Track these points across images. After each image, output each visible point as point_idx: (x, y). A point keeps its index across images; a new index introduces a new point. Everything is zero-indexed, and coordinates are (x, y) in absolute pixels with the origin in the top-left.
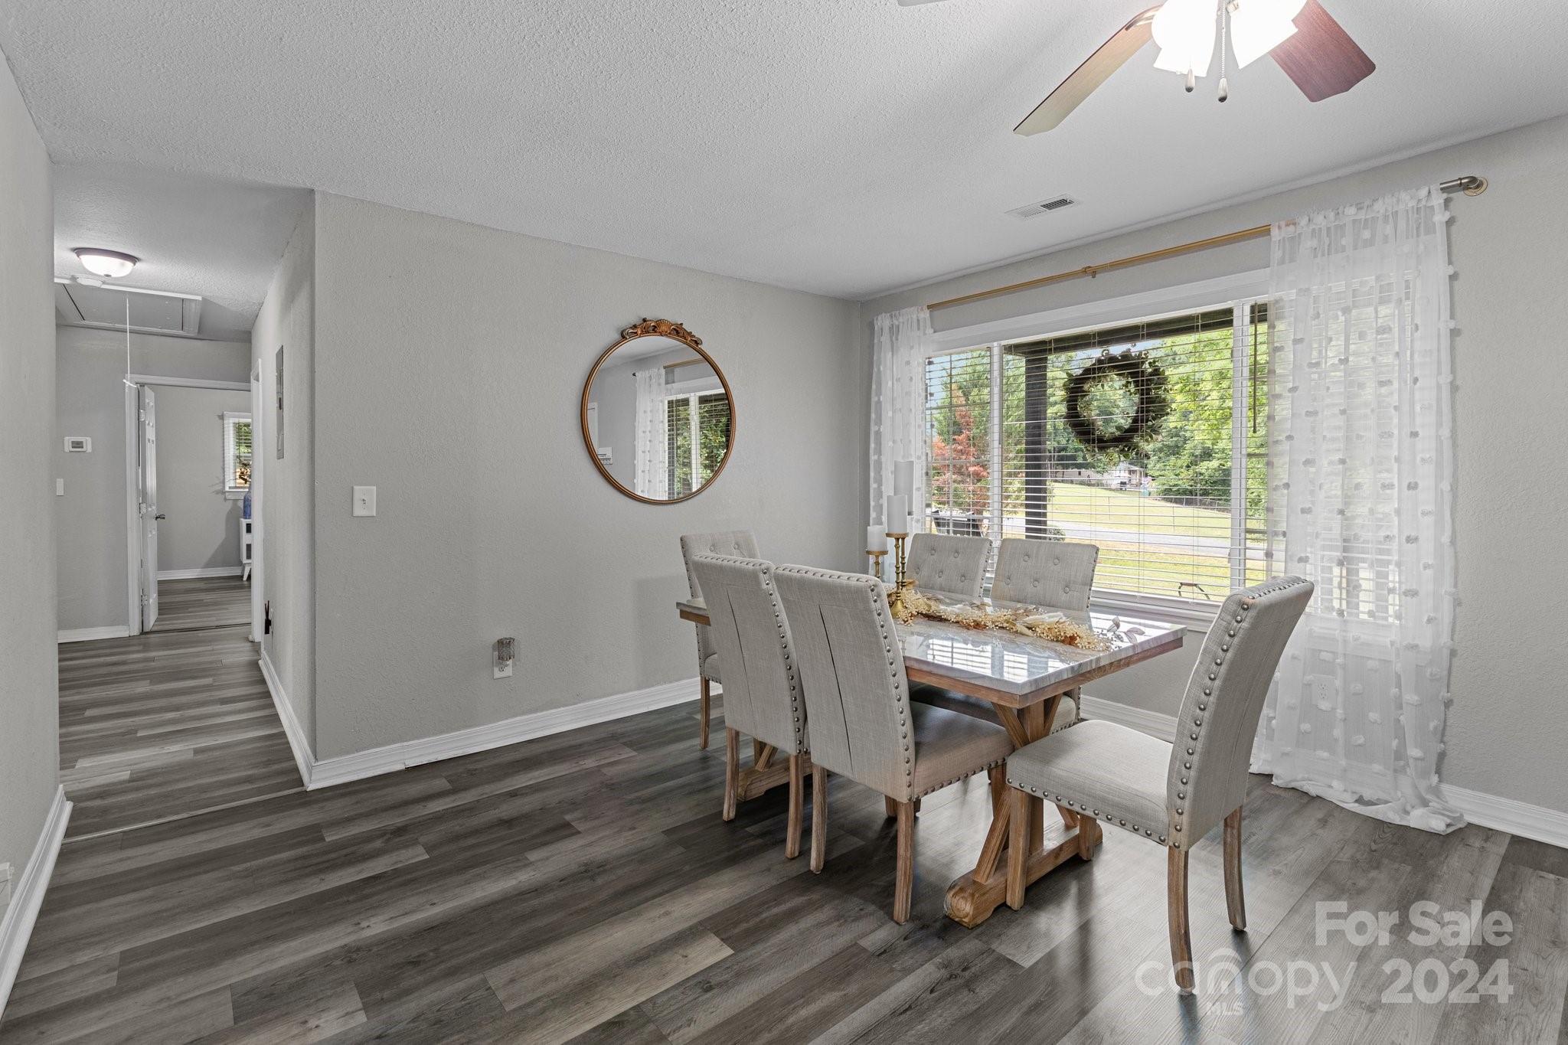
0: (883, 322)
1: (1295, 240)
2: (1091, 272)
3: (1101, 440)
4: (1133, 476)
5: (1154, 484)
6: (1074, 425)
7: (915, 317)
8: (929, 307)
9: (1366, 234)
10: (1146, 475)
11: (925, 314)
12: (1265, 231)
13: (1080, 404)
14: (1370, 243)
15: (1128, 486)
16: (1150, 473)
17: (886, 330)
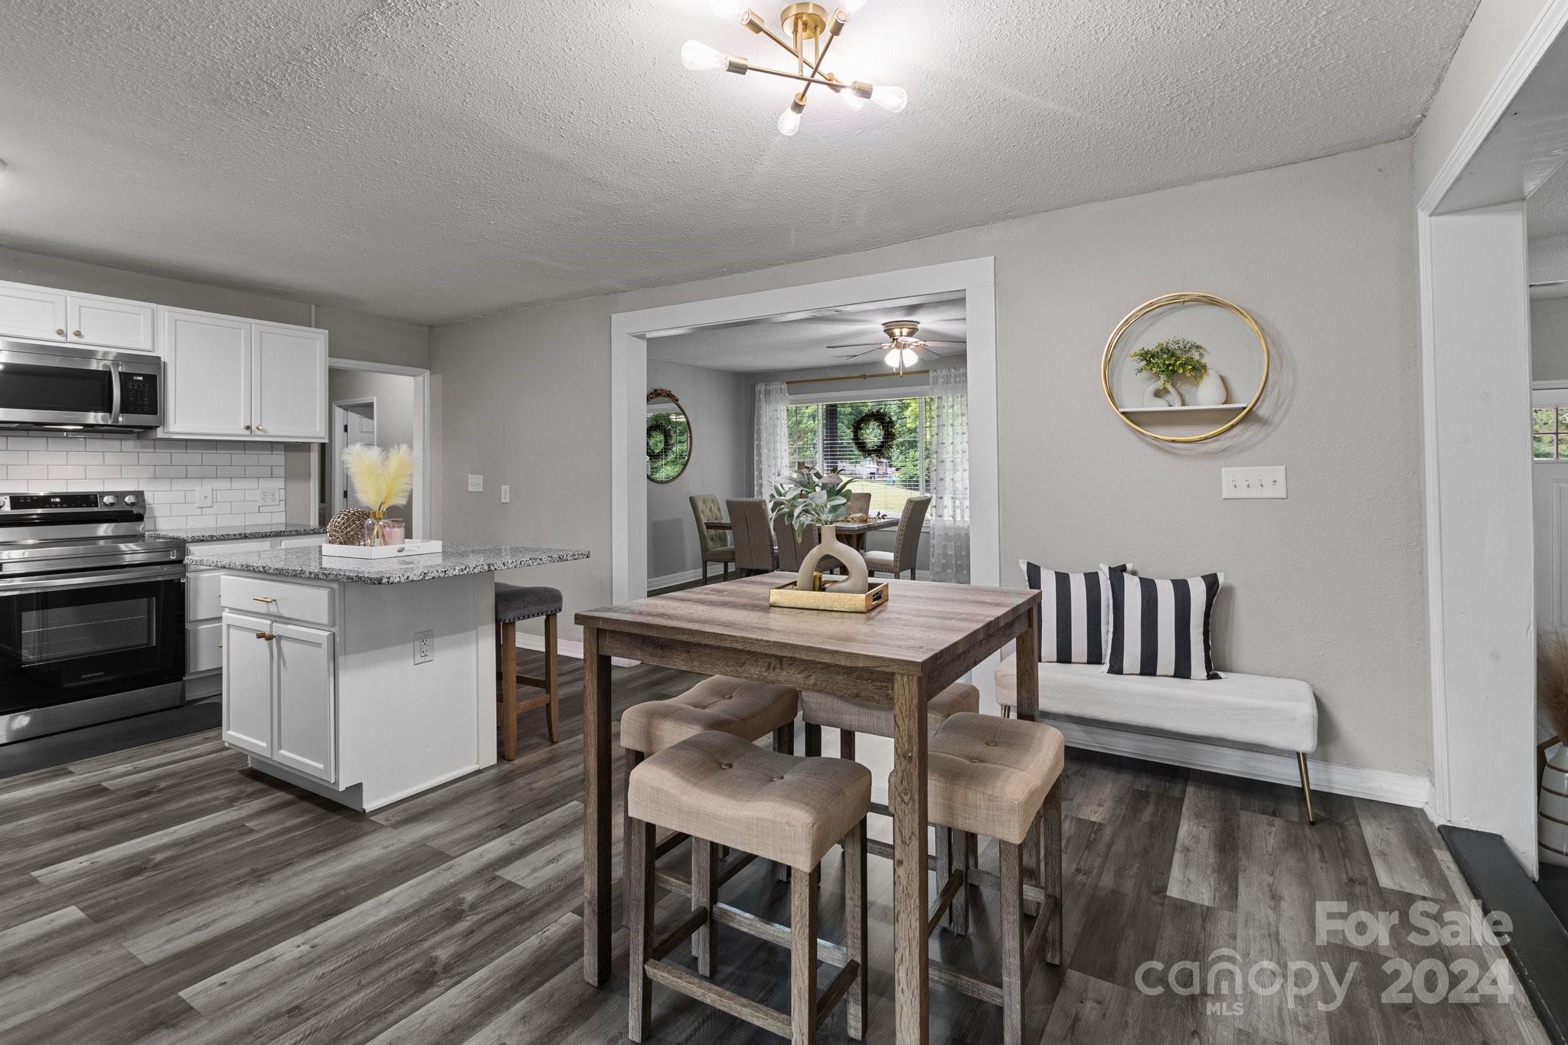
0: (761, 387)
1: (937, 378)
2: (864, 377)
3: (869, 451)
4: (880, 468)
5: (897, 474)
6: (856, 443)
7: (779, 387)
8: (787, 383)
9: (958, 380)
10: (891, 466)
11: (785, 386)
12: (927, 372)
13: (860, 433)
14: (959, 382)
15: (877, 476)
16: (894, 464)
17: (763, 392)
